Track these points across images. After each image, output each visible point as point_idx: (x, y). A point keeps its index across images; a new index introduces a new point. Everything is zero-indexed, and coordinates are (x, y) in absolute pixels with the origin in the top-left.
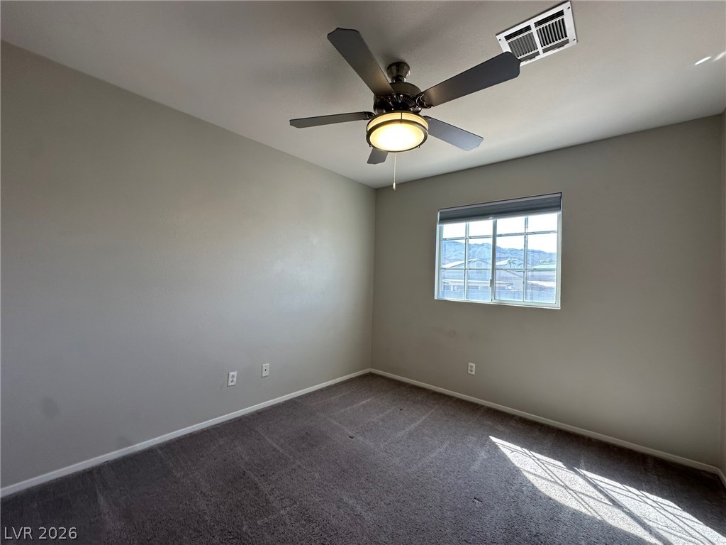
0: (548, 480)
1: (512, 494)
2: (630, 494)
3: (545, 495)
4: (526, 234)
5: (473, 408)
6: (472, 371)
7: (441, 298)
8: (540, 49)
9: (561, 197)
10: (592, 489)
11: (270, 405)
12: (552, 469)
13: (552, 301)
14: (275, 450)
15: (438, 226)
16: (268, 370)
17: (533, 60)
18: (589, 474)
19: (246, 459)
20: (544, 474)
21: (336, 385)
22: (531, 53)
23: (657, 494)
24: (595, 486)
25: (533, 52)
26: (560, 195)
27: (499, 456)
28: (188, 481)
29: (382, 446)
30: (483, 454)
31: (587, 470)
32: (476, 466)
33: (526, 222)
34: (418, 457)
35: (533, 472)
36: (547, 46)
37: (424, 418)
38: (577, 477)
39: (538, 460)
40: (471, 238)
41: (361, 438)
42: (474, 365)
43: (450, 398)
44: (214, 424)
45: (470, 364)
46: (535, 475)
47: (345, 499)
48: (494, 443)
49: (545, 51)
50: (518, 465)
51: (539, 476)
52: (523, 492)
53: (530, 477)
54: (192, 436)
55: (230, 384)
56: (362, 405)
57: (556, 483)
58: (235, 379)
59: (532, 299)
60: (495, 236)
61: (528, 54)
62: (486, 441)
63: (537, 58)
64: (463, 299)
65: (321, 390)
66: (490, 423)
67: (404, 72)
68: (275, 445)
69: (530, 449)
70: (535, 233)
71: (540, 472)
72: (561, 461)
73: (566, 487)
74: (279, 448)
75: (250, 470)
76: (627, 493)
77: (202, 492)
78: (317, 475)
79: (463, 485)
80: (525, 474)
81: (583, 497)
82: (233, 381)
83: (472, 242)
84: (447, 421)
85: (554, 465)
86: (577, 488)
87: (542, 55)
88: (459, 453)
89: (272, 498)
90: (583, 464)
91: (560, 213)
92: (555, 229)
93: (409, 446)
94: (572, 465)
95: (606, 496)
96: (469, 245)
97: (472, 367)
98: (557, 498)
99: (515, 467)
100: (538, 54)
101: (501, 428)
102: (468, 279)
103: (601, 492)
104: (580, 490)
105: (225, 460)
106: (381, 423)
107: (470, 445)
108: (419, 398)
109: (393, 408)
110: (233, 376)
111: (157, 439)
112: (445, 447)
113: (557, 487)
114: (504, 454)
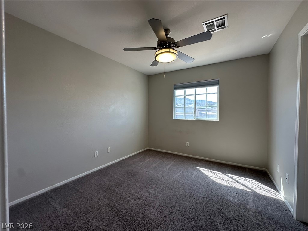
0: (217, 178)
1: (207, 183)
2: (242, 179)
3: (217, 182)
4: (207, 94)
5: (189, 158)
6: (188, 145)
7: (176, 119)
8: (216, 29)
9: (219, 80)
10: (231, 179)
11: (111, 164)
12: (218, 174)
13: (216, 118)
14: (119, 179)
15: (174, 91)
16: (110, 150)
17: (213, 32)
18: (229, 175)
19: (109, 183)
20: (215, 176)
21: (136, 155)
22: (213, 30)
23: (250, 178)
24: (231, 178)
25: (214, 29)
26: (218, 80)
27: (200, 173)
28: (88, 193)
29: (159, 173)
30: (195, 173)
31: (229, 174)
32: (193, 176)
33: (207, 89)
34: (173, 176)
35: (212, 176)
36: (218, 28)
37: (172, 163)
38: (226, 176)
39: (213, 172)
40: (186, 95)
41: (151, 172)
42: (188, 143)
43: (180, 156)
44: (91, 172)
45: (187, 143)
46: (212, 177)
47: (151, 191)
48: (198, 169)
49: (217, 29)
50: (207, 175)
51: (214, 177)
52: (210, 182)
53: (212, 178)
54: (82, 178)
55: (96, 156)
56: (148, 161)
57: (220, 178)
58: (97, 154)
59: (209, 117)
60: (195, 95)
61: (212, 30)
62: (195, 168)
63: (215, 31)
64: (184, 119)
65: (131, 157)
66: (196, 163)
67: (168, 33)
68: (118, 177)
69: (210, 169)
70: (210, 94)
71: (214, 176)
72: (220, 172)
73: (223, 179)
74: (120, 178)
75: (111, 186)
76: (241, 179)
77: (95, 196)
78: (138, 185)
79: (190, 183)
80: (209, 177)
81: (228, 181)
82: (97, 155)
83: (187, 97)
84: (181, 163)
85: (218, 173)
86: (226, 179)
87: (217, 31)
88: (187, 173)
89: (123, 194)
90: (227, 172)
91: (218, 86)
92: (217, 92)
93: (169, 173)
94: (224, 173)
95: (235, 180)
96: (186, 98)
97: (188, 144)
98: (220, 183)
99: (206, 175)
100: (215, 30)
101: (199, 164)
102: (186, 112)
103: (233, 179)
104: (227, 180)
105: (100, 184)
106: (157, 166)
107: (190, 170)
108: (169, 157)
109: (160, 161)
110: (97, 153)
111: (68, 180)
112: (182, 171)
113: (220, 180)
114: (202, 172)
